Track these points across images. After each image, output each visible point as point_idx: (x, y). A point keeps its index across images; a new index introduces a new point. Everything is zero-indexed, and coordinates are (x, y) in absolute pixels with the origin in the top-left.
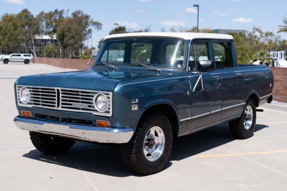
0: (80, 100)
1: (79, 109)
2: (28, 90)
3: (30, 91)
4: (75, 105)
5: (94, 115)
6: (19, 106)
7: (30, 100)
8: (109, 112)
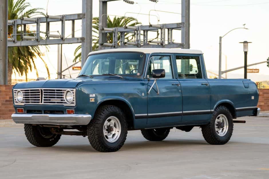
0: (56, 96)
1: (55, 103)
2: (22, 92)
3: (23, 93)
4: (53, 100)
5: (65, 106)
6: (15, 105)
7: (23, 100)
8: (74, 103)
